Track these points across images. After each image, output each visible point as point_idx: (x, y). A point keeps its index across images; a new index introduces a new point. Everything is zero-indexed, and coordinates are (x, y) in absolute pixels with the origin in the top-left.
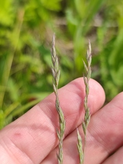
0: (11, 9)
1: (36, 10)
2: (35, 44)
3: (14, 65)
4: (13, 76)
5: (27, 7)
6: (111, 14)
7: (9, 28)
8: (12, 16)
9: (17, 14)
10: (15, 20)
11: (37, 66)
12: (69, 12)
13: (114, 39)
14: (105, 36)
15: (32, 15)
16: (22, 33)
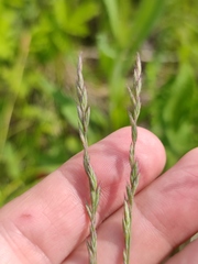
0: (10, 34)
1: (50, 35)
2: (49, 88)
3: (14, 121)
4: (12, 139)
5: (36, 30)
6: (167, 41)
7: (7, 63)
8: (12, 44)
9: (19, 41)
10: (17, 51)
11: (50, 123)
12: (102, 38)
13: (172, 80)
14: (157, 76)
15: (43, 43)
16: (28, 71)
